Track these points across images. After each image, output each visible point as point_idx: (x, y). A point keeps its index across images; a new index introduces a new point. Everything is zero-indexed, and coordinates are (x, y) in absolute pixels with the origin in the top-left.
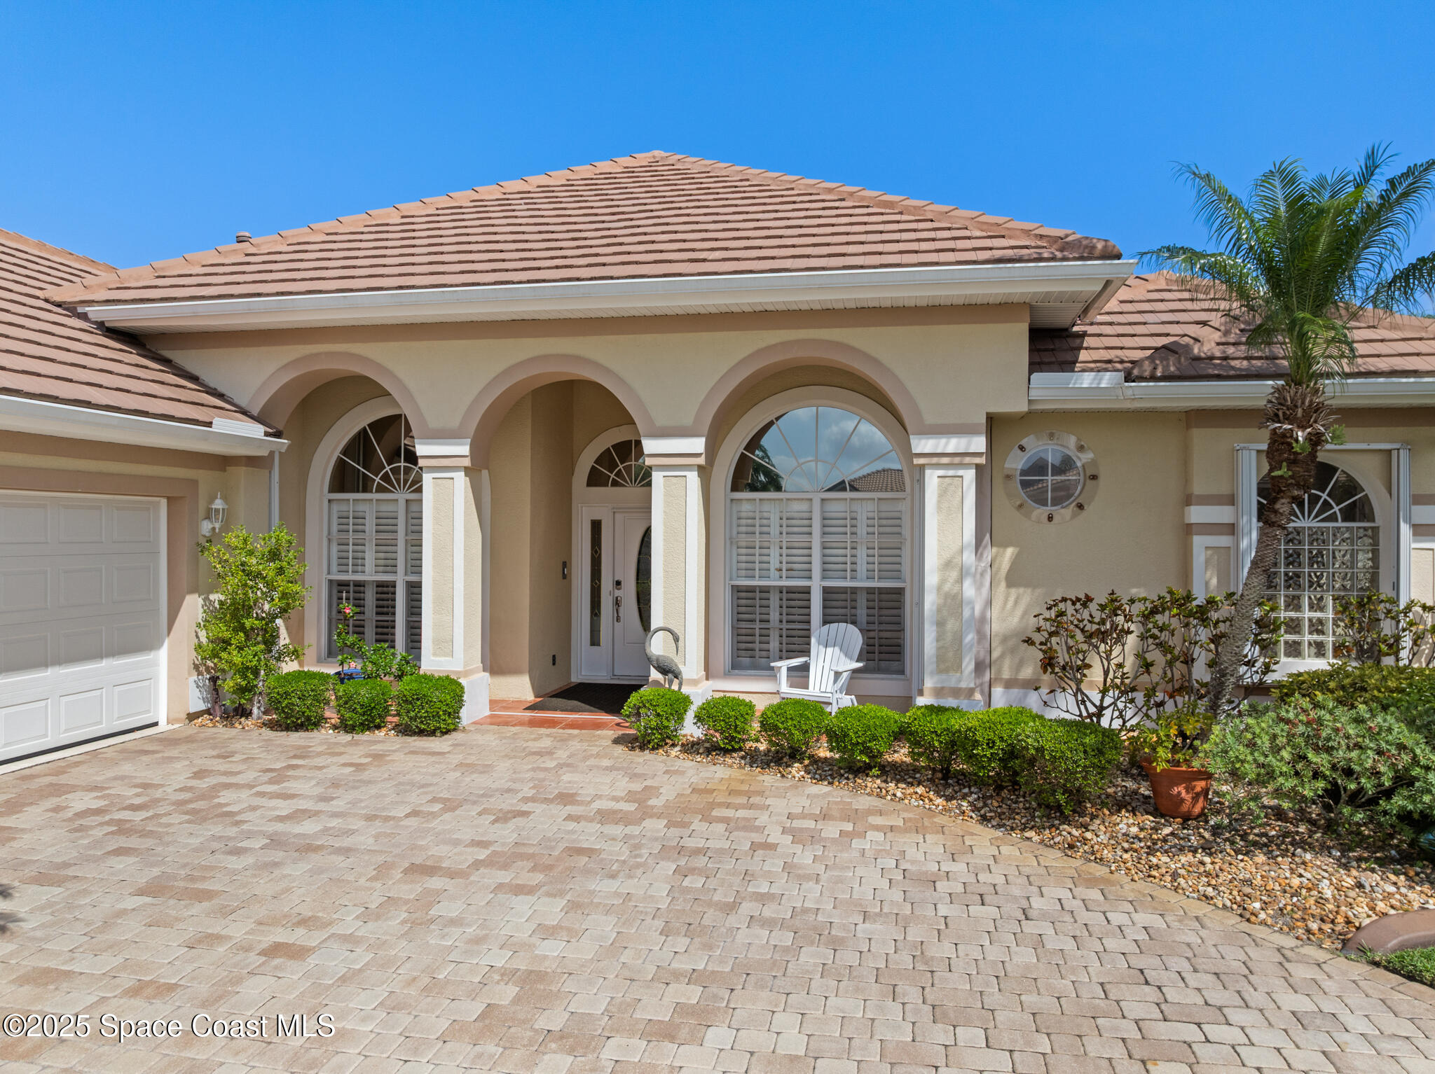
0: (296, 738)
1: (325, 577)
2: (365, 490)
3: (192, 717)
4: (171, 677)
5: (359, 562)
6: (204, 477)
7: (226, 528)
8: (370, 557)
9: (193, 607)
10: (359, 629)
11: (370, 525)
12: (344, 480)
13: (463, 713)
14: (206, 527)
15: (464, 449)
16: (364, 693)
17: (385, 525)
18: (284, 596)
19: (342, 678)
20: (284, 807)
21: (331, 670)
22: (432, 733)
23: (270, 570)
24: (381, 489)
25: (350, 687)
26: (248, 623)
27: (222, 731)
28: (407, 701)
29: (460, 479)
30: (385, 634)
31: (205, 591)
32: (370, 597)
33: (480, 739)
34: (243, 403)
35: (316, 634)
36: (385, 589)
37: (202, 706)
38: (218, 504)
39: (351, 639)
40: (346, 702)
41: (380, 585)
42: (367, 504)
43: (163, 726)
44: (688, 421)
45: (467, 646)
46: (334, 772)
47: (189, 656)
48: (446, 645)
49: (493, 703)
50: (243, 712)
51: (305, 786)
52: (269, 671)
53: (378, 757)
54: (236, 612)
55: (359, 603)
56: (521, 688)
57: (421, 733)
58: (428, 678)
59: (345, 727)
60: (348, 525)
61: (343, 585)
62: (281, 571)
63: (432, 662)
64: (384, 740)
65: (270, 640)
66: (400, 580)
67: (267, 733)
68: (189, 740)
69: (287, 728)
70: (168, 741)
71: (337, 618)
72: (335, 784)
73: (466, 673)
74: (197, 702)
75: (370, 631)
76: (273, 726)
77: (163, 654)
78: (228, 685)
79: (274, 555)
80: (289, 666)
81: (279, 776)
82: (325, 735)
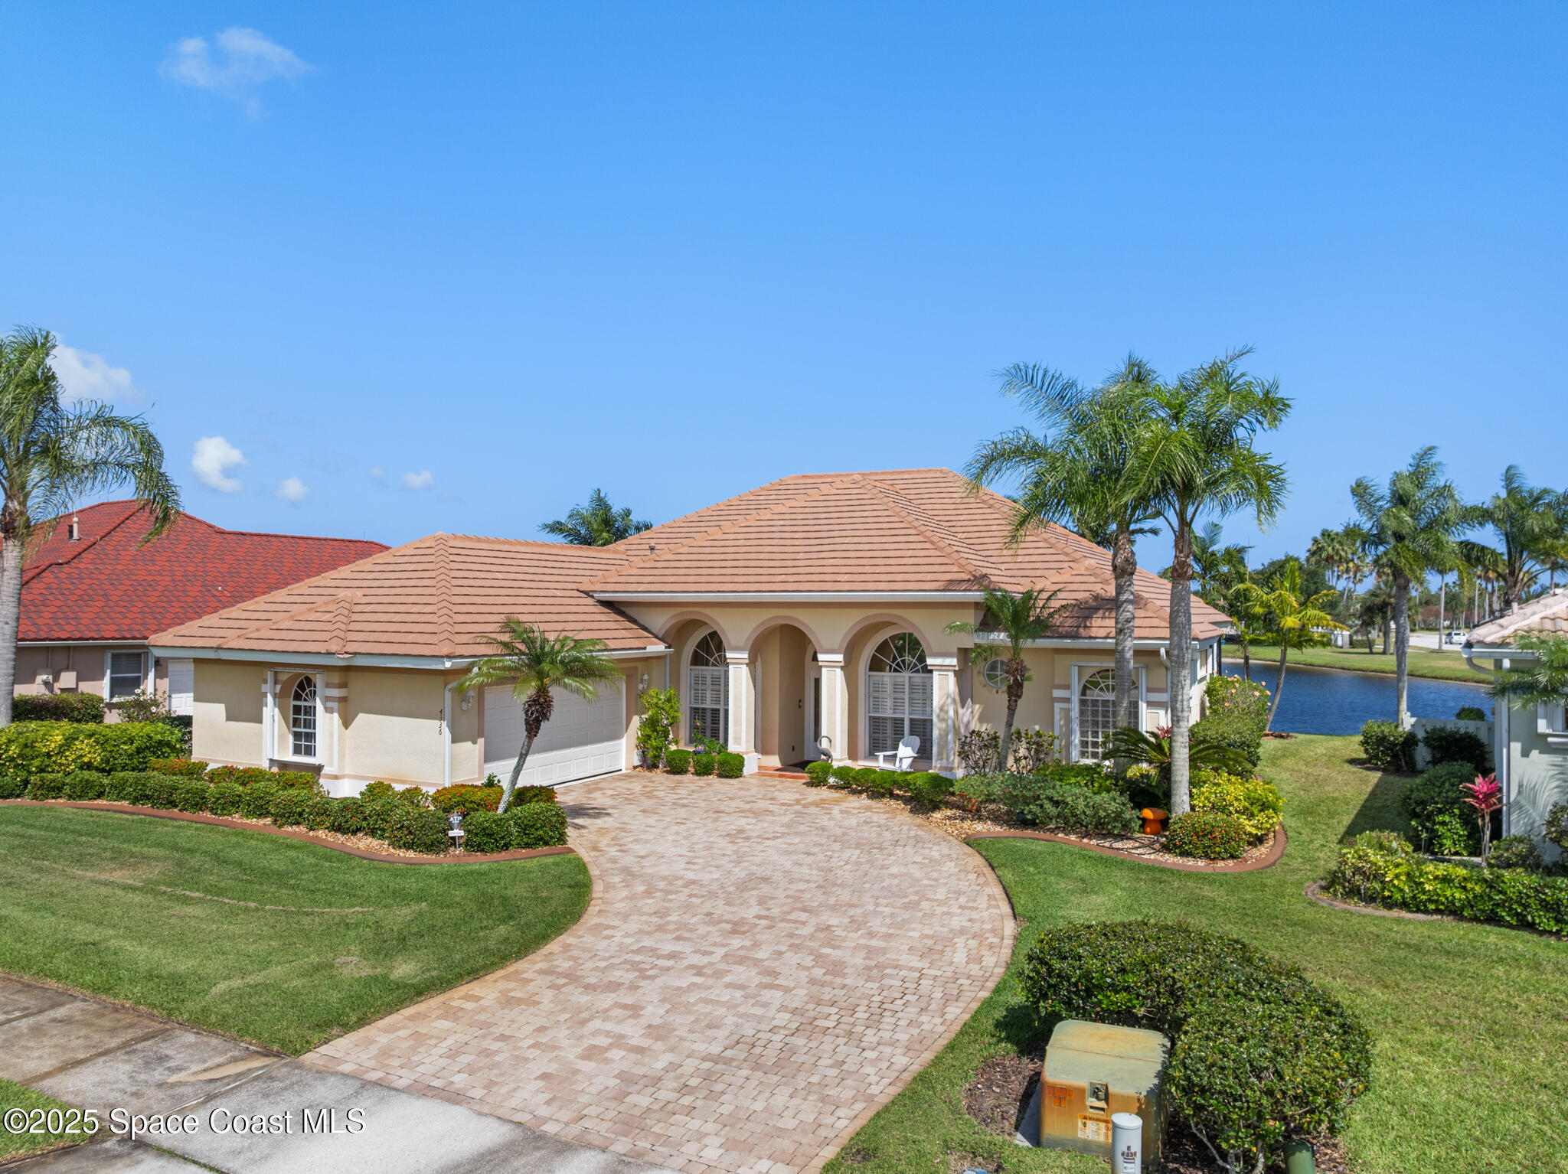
0: (678, 777)
1: (688, 705)
2: (707, 665)
3: (635, 768)
4: (627, 750)
5: (703, 700)
6: (640, 666)
7: (649, 687)
8: (708, 694)
9: (636, 721)
10: (703, 732)
11: (709, 681)
12: (697, 660)
13: (745, 769)
14: (641, 686)
15: (746, 656)
16: (704, 759)
17: (716, 681)
18: (673, 718)
19: (696, 753)
20: (676, 796)
21: (691, 750)
22: (731, 777)
23: (667, 706)
24: (713, 665)
25: (699, 757)
26: (658, 728)
27: (647, 773)
28: (721, 763)
29: (745, 669)
30: (715, 734)
31: (640, 714)
32: (708, 715)
33: (750, 780)
34: (655, 631)
35: (684, 732)
36: (716, 712)
37: (639, 763)
38: (646, 677)
39: (699, 736)
40: (697, 763)
41: (713, 710)
42: (707, 671)
43: (624, 771)
44: (836, 646)
45: (747, 741)
46: (693, 788)
47: (635, 742)
48: (738, 740)
49: (760, 768)
50: (655, 766)
51: (683, 792)
52: (667, 748)
53: (709, 785)
54: (652, 724)
55: (703, 720)
56: (775, 761)
57: (727, 777)
58: (730, 754)
59: (697, 773)
60: (699, 681)
61: (696, 709)
62: (672, 707)
63: (733, 748)
64: (712, 779)
65: (666, 737)
66: (722, 708)
67: (665, 775)
68: (636, 776)
69: (674, 773)
70: (627, 776)
71: (693, 727)
72: (693, 791)
73: (747, 753)
74: (637, 763)
75: (708, 732)
76: (668, 772)
77: (624, 741)
78: (650, 754)
79: (669, 700)
80: (673, 747)
81: (673, 788)
82: (689, 776)
